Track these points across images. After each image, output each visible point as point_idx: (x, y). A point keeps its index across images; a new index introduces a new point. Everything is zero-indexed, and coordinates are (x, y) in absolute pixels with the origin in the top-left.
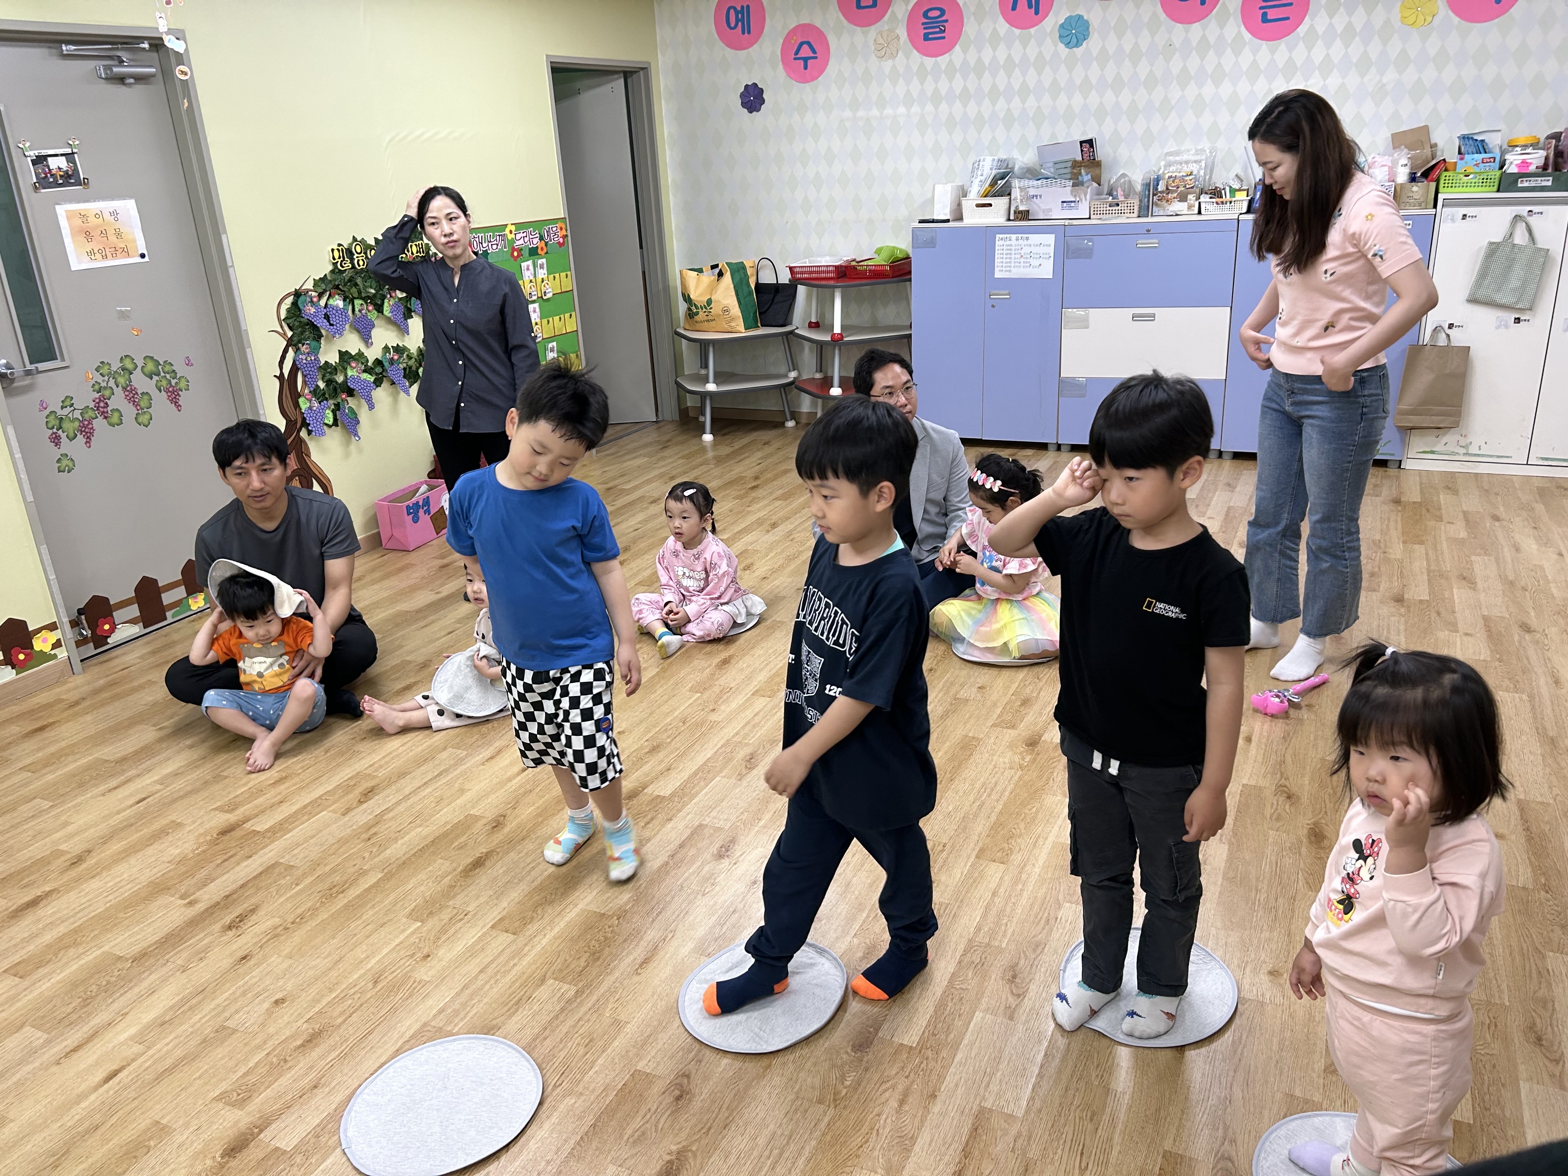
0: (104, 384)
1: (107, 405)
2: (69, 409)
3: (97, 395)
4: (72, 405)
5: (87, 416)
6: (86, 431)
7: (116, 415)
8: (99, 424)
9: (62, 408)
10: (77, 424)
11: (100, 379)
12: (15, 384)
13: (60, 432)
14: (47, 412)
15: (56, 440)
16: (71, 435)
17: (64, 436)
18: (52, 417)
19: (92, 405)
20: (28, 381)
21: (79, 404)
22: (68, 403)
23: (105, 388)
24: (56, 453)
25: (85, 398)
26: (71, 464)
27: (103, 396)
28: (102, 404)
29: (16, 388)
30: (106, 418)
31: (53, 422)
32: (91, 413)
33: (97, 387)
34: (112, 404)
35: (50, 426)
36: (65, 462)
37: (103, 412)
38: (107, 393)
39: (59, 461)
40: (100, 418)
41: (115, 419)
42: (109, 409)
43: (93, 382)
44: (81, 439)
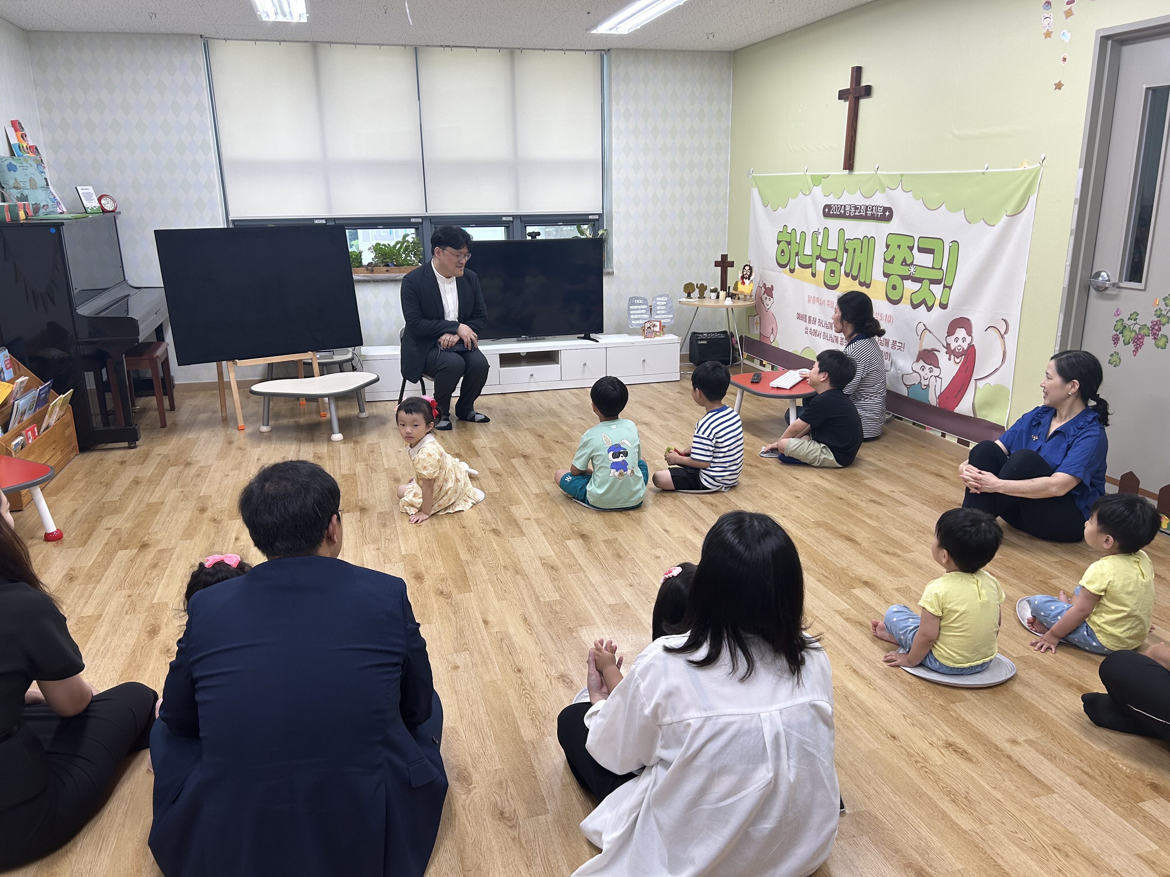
0: (1164, 312)
1: (1160, 329)
2: (1133, 322)
3: (1156, 319)
4: (1136, 319)
5: (1142, 332)
6: (1138, 342)
7: (1164, 340)
8: (1149, 341)
9: (1129, 319)
10: (1133, 334)
11: (1163, 307)
12: (1107, 292)
13: (1120, 335)
14: (1118, 318)
15: (1116, 340)
16: (1127, 341)
17: (1122, 339)
18: (1120, 323)
19: (1149, 325)
20: (1114, 292)
21: (1141, 321)
22: (1133, 317)
23: (1164, 316)
24: (1113, 349)
25: (1147, 318)
26: (1118, 362)
27: (1160, 321)
28: (1156, 327)
29: (1108, 294)
30: (1155, 339)
31: (1120, 327)
32: (1146, 331)
33: (1158, 313)
34: (1165, 330)
35: (1116, 328)
36: (1115, 358)
37: (1155, 334)
38: (1164, 320)
39: (1112, 355)
40: (1151, 337)
41: (1161, 343)
42: (1160, 333)
43: (1157, 308)
44: (1131, 346)
